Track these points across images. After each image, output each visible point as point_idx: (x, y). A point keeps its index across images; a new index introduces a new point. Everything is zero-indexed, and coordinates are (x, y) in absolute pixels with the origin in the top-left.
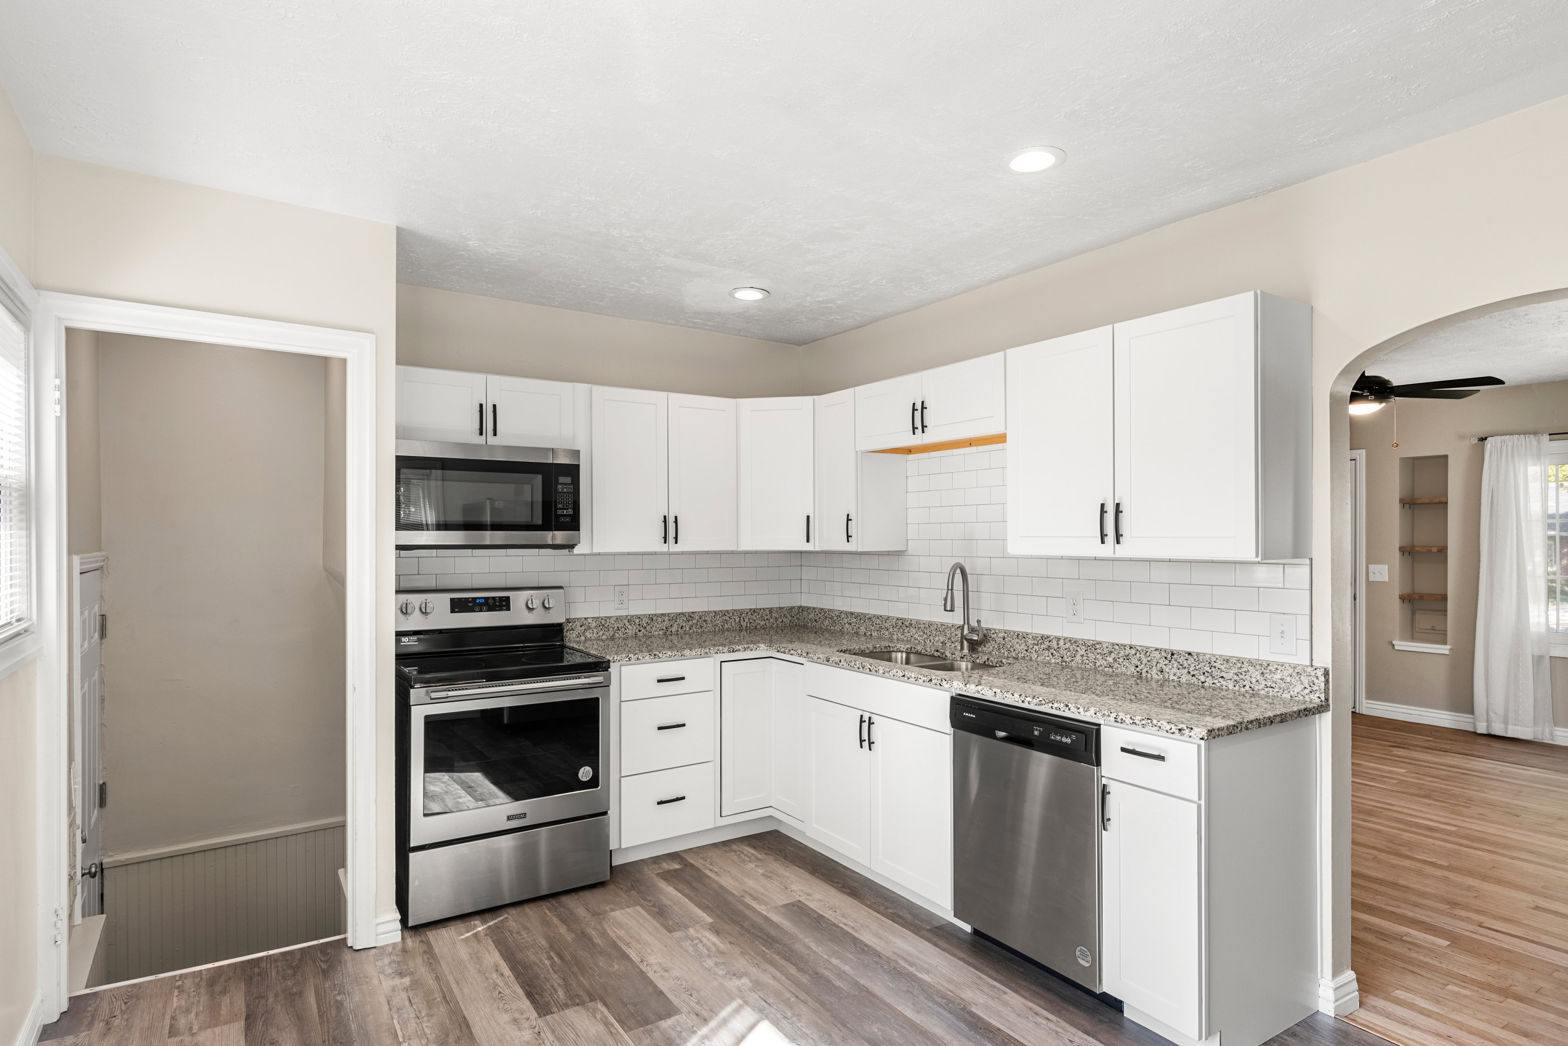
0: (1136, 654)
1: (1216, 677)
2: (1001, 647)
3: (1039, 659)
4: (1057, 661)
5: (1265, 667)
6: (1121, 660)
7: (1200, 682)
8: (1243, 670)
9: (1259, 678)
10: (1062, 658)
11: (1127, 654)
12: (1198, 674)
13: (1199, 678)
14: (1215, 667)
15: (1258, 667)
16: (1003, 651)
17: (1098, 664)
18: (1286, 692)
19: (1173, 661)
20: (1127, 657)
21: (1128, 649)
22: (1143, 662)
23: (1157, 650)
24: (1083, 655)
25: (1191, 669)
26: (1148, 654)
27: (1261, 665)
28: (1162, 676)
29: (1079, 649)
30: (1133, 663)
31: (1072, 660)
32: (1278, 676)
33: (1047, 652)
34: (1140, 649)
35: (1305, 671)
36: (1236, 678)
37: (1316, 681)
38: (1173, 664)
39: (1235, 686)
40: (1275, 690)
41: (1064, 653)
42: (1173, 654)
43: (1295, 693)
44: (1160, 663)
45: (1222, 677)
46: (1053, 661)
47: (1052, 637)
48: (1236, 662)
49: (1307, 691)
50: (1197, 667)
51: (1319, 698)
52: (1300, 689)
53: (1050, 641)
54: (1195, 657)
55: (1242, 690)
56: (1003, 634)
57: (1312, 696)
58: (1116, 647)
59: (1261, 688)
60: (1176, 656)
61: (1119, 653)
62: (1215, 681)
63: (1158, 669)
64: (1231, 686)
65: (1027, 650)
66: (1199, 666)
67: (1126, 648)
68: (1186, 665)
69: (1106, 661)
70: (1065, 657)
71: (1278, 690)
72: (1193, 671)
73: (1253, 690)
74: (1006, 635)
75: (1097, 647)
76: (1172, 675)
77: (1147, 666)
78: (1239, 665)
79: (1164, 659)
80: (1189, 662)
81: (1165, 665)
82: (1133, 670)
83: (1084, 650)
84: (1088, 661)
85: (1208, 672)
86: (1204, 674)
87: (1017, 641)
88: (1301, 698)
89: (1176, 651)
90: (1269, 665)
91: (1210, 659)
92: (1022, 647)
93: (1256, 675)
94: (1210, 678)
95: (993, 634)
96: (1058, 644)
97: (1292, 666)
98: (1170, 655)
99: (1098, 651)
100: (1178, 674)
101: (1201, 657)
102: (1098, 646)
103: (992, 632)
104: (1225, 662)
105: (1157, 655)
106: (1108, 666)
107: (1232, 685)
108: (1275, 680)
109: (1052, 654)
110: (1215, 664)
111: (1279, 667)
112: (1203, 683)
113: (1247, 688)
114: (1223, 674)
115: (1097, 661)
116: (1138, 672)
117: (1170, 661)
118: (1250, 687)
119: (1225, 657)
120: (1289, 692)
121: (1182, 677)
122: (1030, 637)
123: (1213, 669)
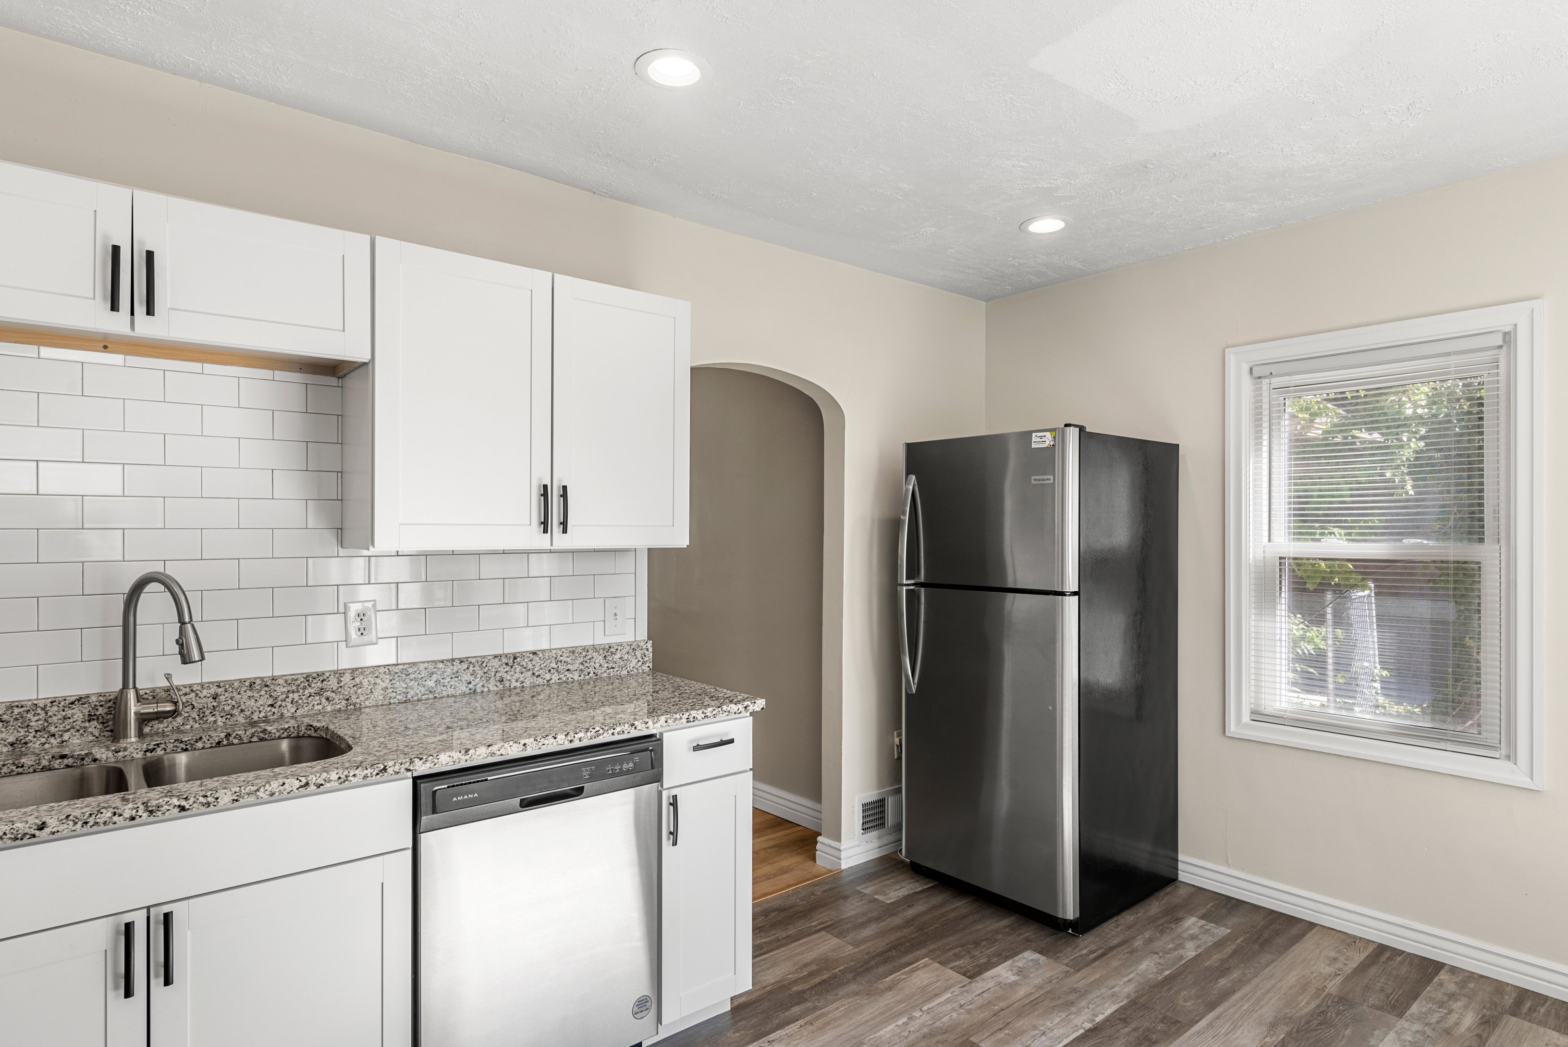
0: (468, 668)
1: (562, 672)
2: (207, 712)
3: (299, 712)
4: (339, 706)
5: (608, 650)
6: (448, 679)
7: (545, 681)
8: (588, 657)
9: (601, 662)
10: (347, 700)
11: (455, 669)
12: (544, 673)
13: (544, 677)
14: (561, 661)
15: (601, 652)
16: (213, 719)
17: (412, 693)
18: (624, 669)
19: (516, 666)
20: (456, 675)
21: (458, 664)
22: (479, 676)
23: (495, 657)
24: (386, 688)
25: (536, 669)
26: (484, 665)
27: (604, 649)
28: (501, 686)
29: (378, 681)
30: (464, 680)
31: (367, 699)
32: (618, 656)
33: (317, 698)
34: (473, 660)
35: (639, 646)
36: (581, 667)
37: (647, 653)
38: (515, 669)
39: (580, 676)
40: (615, 670)
41: (352, 691)
42: (515, 658)
43: (631, 668)
44: (499, 671)
45: (568, 670)
46: (329, 708)
47: (327, 674)
48: (581, 651)
49: (640, 663)
50: (542, 666)
51: (649, 667)
52: (635, 663)
53: (322, 681)
54: (541, 655)
55: (587, 677)
56: (213, 690)
57: (643, 667)
58: (441, 665)
59: (603, 671)
60: (518, 659)
61: (444, 672)
62: (561, 676)
63: (498, 678)
64: (576, 678)
65: (272, 705)
66: (545, 665)
67: (455, 663)
68: (530, 666)
69: (424, 686)
70: (354, 696)
71: (617, 669)
72: (538, 671)
73: (597, 675)
74: (220, 690)
75: (410, 672)
76: (513, 681)
77: (483, 679)
78: (584, 654)
79: (504, 666)
80: (534, 663)
81: (506, 672)
82: (465, 689)
83: (388, 681)
84: (395, 694)
85: (554, 669)
86: (550, 671)
87: (250, 693)
88: (636, 671)
89: (519, 653)
90: (610, 647)
91: (556, 654)
92: (261, 702)
93: (599, 659)
94: (556, 674)
95: (185, 694)
96: (339, 682)
97: (629, 644)
98: (512, 659)
99: (412, 676)
100: (522, 679)
101: (547, 654)
102: (410, 670)
103: (181, 693)
104: (571, 654)
105: (496, 663)
106: (428, 692)
107: (578, 675)
108: (615, 660)
109: (327, 699)
110: (561, 658)
111: (619, 648)
112: (548, 681)
113: (591, 675)
114: (570, 667)
115: (409, 690)
116: (470, 689)
117: (512, 667)
118: (594, 673)
119: (571, 649)
120: (627, 668)
121: (526, 680)
122: (281, 681)
123: (559, 664)
